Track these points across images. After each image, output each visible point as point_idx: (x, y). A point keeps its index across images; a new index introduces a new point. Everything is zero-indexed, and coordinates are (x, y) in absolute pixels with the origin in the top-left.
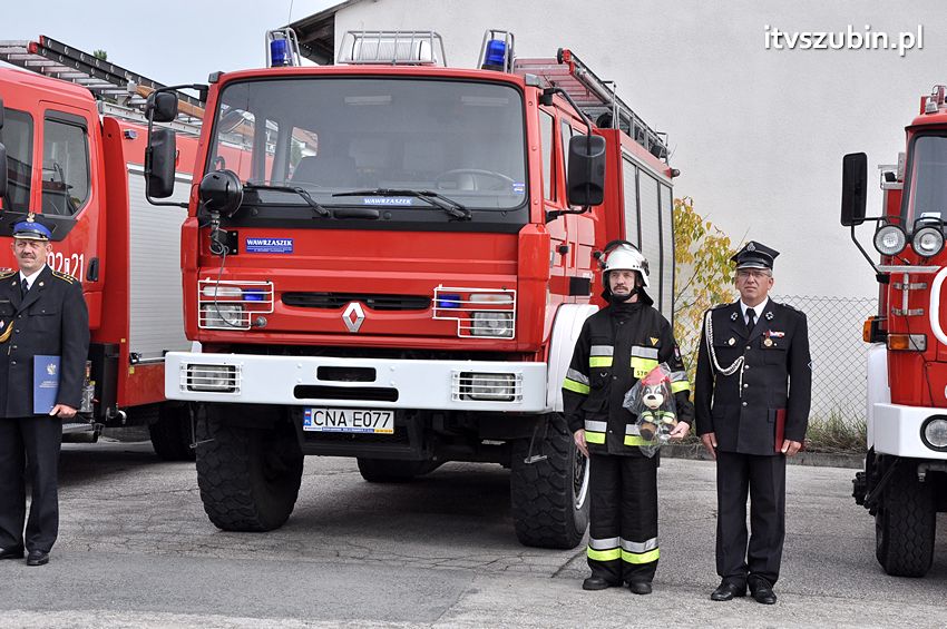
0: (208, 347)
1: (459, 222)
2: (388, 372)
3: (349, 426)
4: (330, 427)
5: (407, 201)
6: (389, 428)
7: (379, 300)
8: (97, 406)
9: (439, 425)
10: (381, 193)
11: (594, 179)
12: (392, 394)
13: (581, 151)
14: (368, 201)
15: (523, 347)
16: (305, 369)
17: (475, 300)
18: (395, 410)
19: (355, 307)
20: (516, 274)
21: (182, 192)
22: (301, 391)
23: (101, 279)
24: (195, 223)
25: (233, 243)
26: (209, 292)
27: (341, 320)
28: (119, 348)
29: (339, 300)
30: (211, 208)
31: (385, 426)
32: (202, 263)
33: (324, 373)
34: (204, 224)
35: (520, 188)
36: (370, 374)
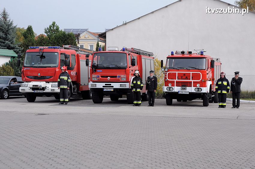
0: (93, 82)
1: (120, 68)
2: (112, 84)
3: (108, 90)
4: (107, 90)
5: (114, 66)
6: (113, 90)
7: (111, 77)
8: (77, 91)
9: (118, 90)
10: (111, 65)
11: (134, 63)
12: (113, 87)
13: (133, 60)
14: (110, 66)
15: (127, 81)
16: (104, 84)
17: (122, 76)
18: (113, 88)
19: (109, 77)
20: (126, 73)
21: (90, 65)
22: (103, 87)
23: (77, 75)
24: (91, 69)
25: (95, 71)
26: (93, 76)
27: (107, 79)
28: (79, 83)
29: (107, 77)
30: (93, 67)
31: (112, 90)
32: (92, 73)
33: (106, 85)
34: (92, 69)
35: (126, 64)
36: (110, 85)
